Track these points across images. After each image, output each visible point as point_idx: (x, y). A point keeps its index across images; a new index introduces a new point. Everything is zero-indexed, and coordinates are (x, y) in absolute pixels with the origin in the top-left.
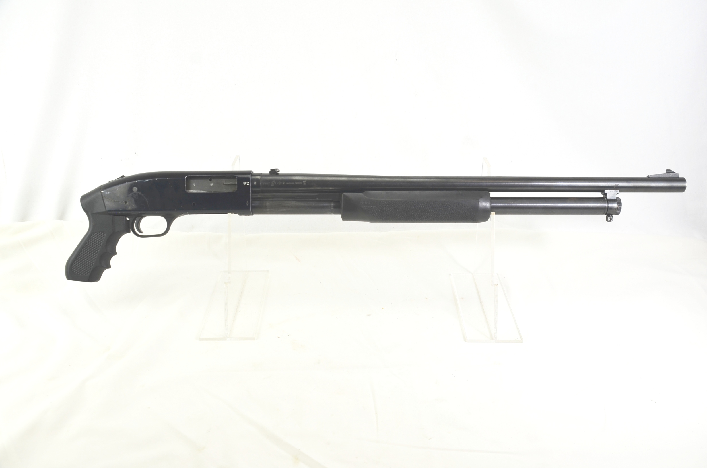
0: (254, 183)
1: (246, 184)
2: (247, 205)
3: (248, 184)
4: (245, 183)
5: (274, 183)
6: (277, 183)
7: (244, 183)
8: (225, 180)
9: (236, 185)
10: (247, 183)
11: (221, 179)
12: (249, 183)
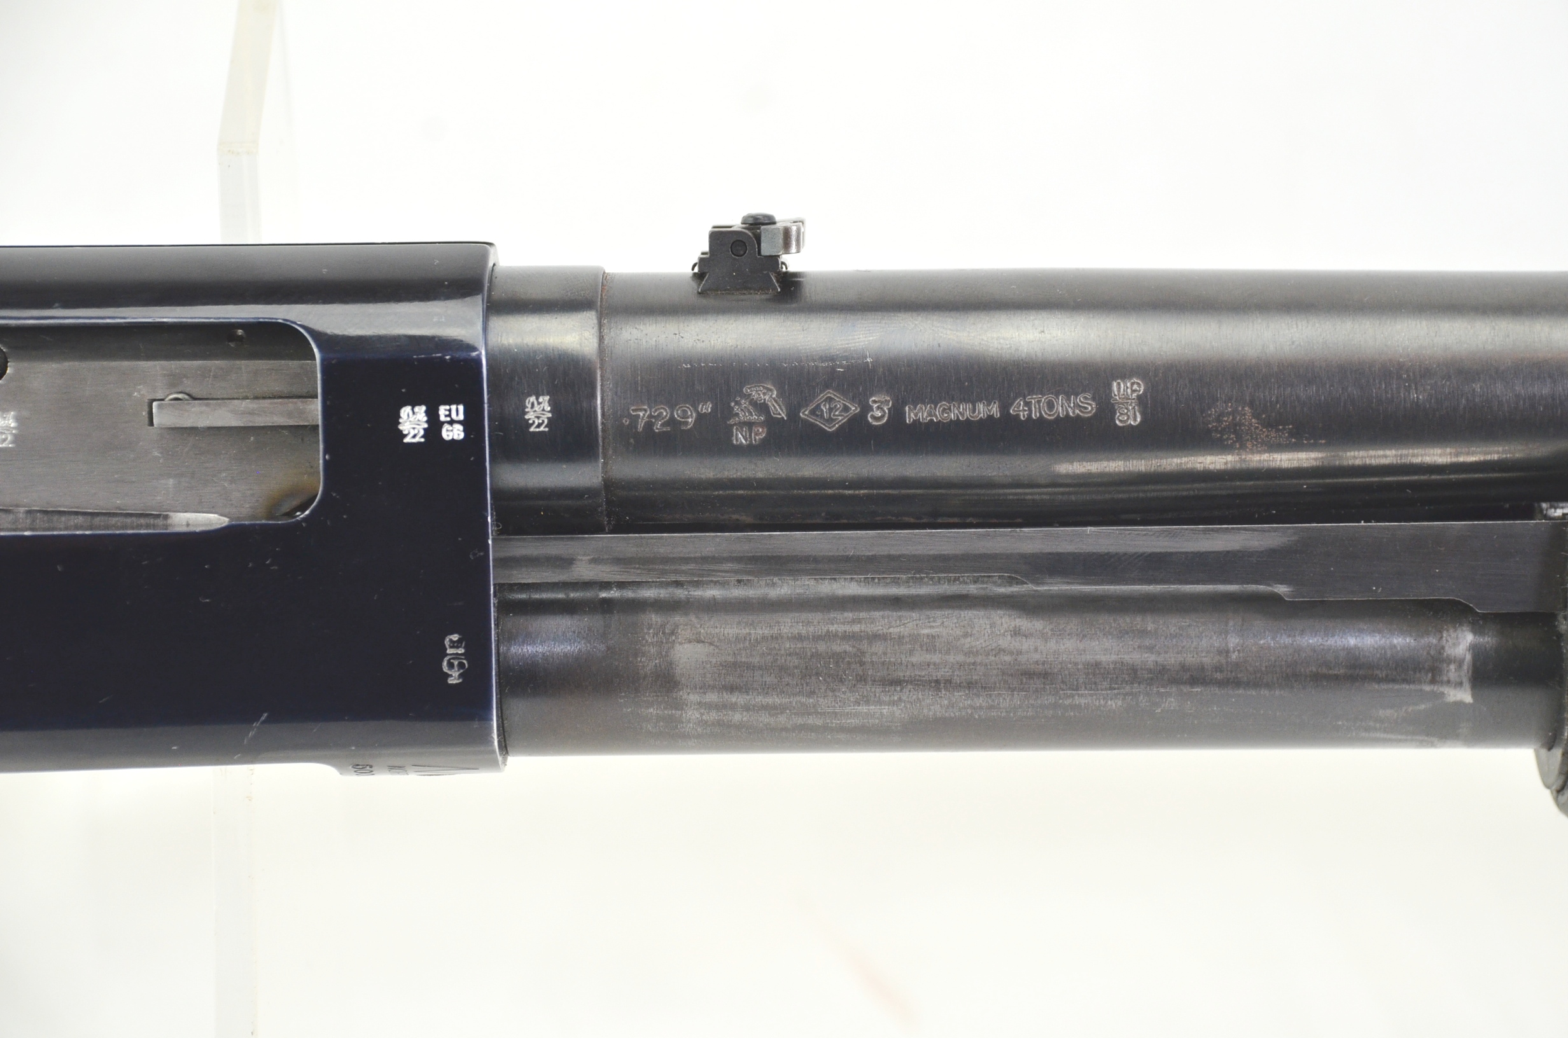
0: (531, 416)
1: (434, 425)
2: (454, 678)
3: (454, 433)
4: (421, 410)
5: (763, 408)
6: (804, 414)
7: (405, 411)
8: (174, 365)
9: (315, 428)
10: (443, 411)
11: (126, 364)
12: (472, 423)
